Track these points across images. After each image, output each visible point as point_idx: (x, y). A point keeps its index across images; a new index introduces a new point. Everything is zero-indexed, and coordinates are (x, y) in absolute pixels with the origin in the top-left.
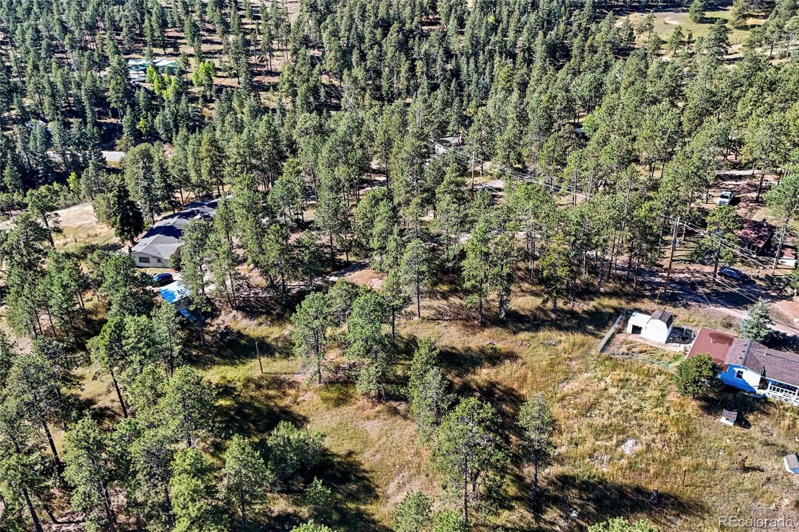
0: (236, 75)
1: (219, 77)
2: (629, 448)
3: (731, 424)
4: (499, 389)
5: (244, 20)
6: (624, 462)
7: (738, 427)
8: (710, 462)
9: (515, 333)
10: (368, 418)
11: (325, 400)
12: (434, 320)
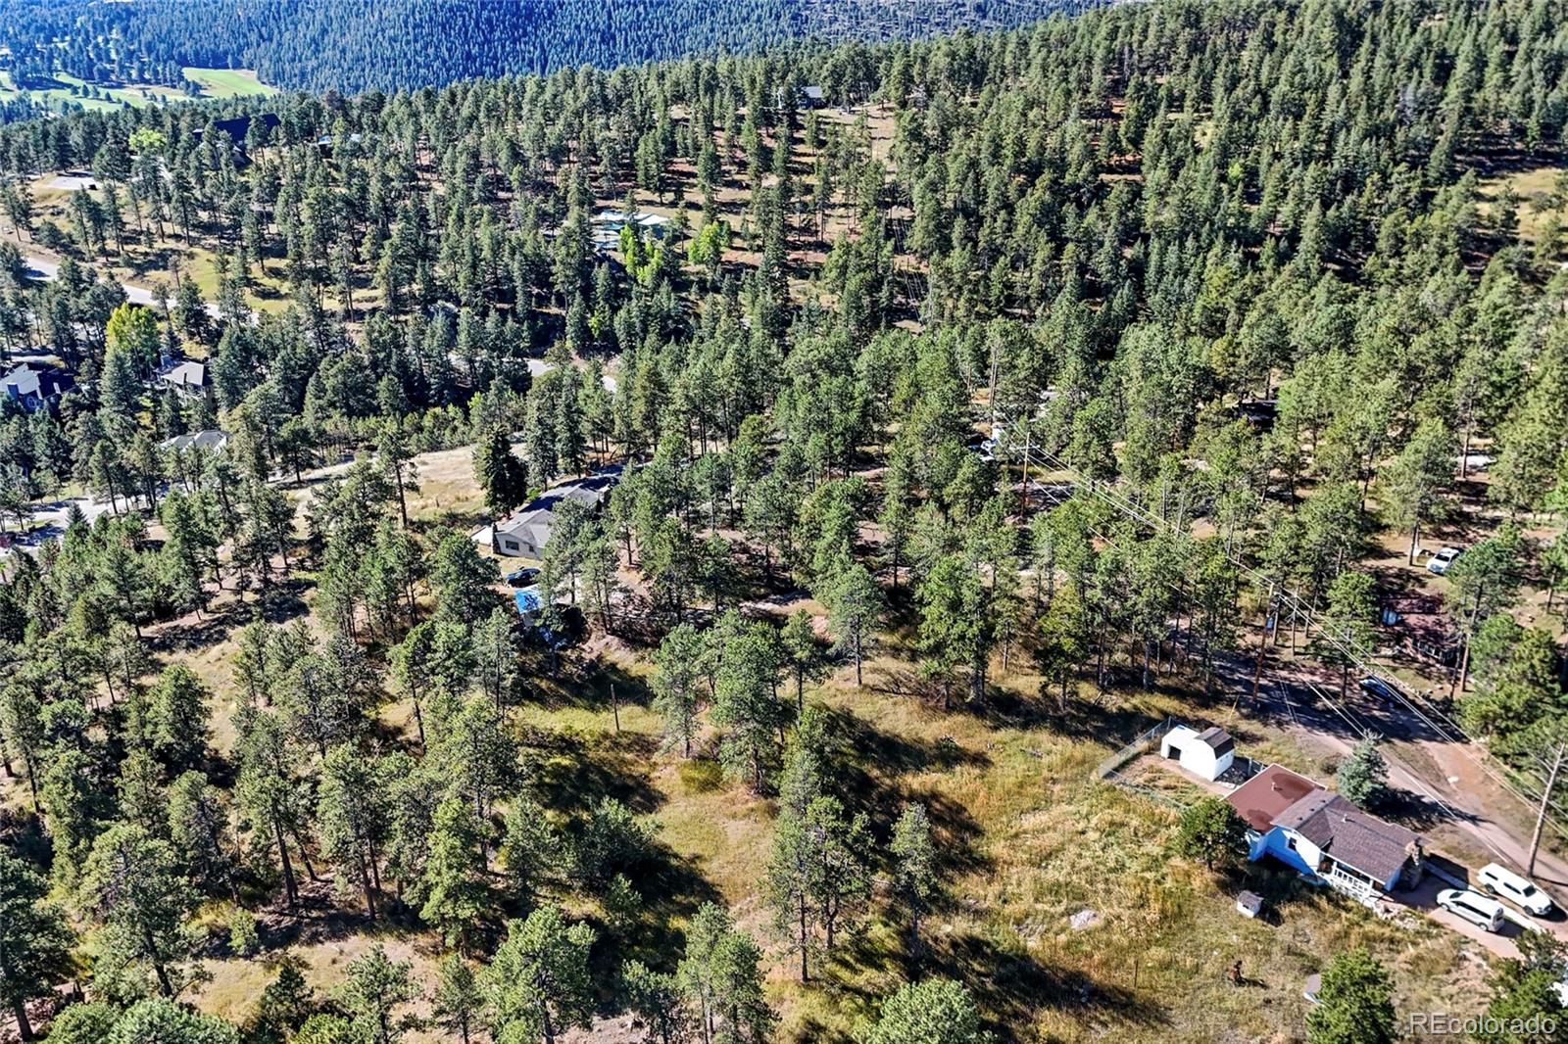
0: (760, 249)
1: (737, 249)
2: (1080, 921)
3: (1250, 914)
4: (941, 803)
5: (800, 148)
6: (1063, 938)
7: (1260, 922)
8: (1189, 962)
9: (996, 729)
10: (734, 816)
11: (688, 780)
12: (882, 691)
